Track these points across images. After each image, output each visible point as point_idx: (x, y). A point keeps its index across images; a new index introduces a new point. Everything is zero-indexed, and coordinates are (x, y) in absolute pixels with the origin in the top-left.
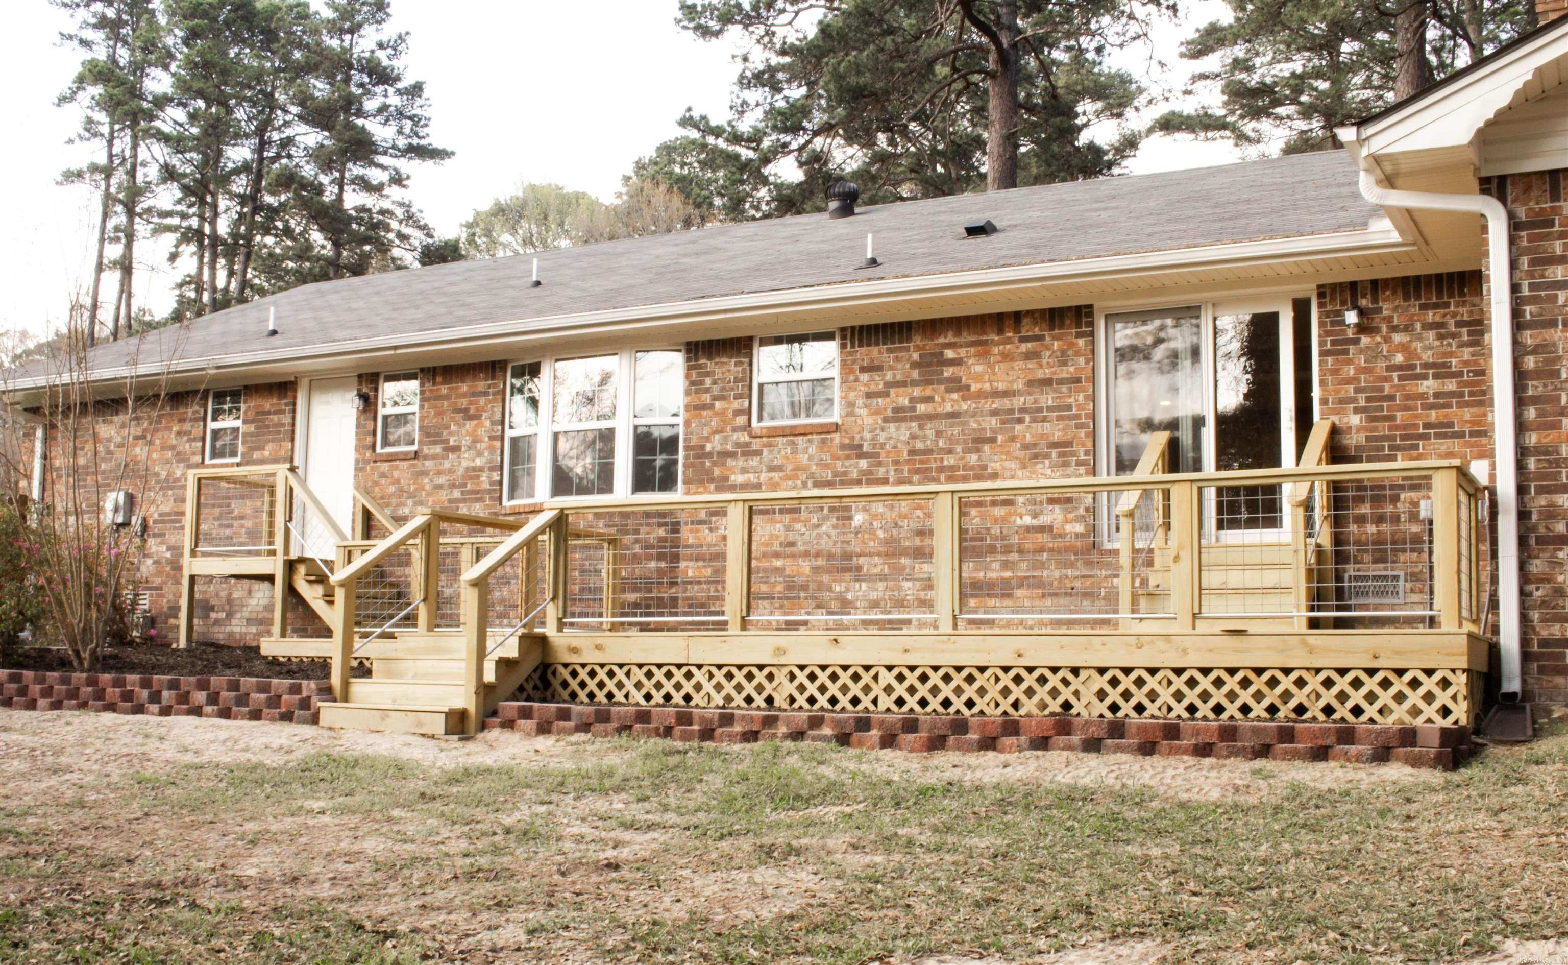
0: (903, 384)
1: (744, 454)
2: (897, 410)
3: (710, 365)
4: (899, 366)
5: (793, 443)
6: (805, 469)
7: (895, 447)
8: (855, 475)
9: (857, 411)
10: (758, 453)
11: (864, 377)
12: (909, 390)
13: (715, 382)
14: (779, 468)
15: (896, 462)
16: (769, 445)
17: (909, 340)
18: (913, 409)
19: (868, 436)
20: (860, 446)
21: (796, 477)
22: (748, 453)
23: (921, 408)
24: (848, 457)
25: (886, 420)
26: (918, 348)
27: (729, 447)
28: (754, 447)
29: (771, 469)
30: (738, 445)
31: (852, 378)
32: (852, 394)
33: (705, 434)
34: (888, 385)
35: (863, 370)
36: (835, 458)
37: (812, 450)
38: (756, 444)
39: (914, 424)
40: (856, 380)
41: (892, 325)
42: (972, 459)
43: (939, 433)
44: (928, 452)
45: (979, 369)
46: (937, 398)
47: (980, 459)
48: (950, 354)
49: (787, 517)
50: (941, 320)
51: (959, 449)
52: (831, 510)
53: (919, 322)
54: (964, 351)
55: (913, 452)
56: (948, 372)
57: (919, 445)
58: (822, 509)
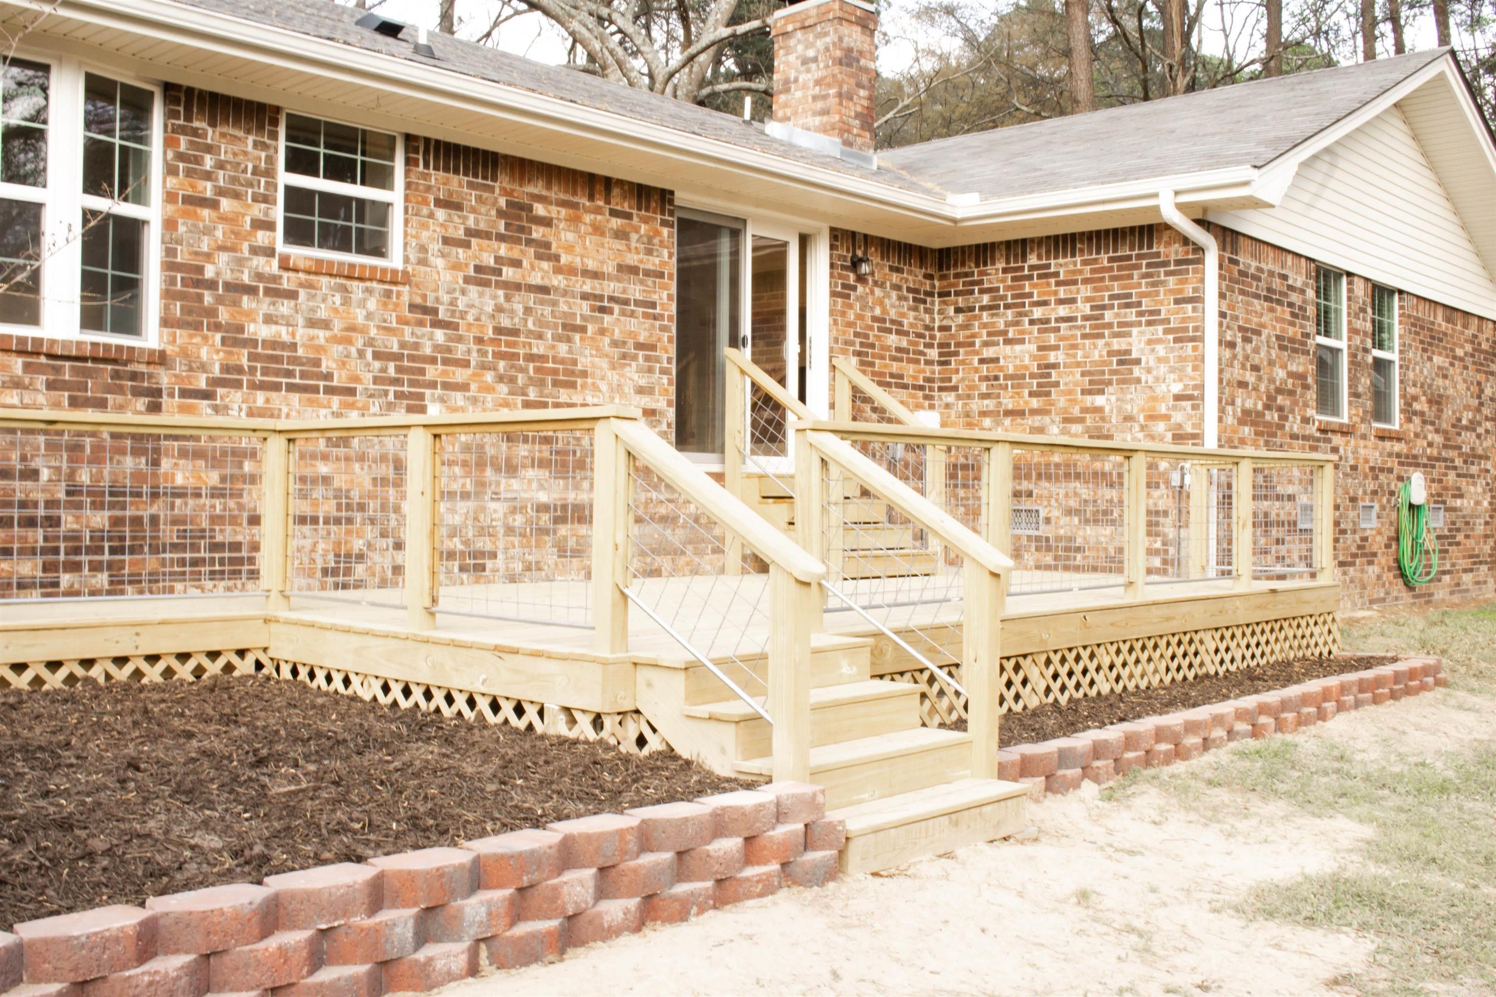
0: (487, 235)
1: (268, 292)
2: (478, 269)
3: (211, 135)
4: (483, 210)
5: (345, 289)
6: (363, 331)
7: (478, 319)
8: (428, 351)
9: (432, 259)
10: (292, 295)
11: (441, 214)
12: (494, 244)
13: (221, 165)
14: (325, 325)
15: (479, 340)
16: (310, 286)
17: (494, 179)
18: (499, 272)
19: (446, 298)
20: (435, 311)
21: (349, 341)
22: (276, 293)
23: (508, 273)
24: (421, 323)
25: (467, 280)
26: (505, 192)
27: (246, 278)
28: (285, 285)
29: (312, 323)
30: (260, 276)
31: (425, 211)
32: (425, 234)
33: (205, 248)
34: (469, 232)
35: (439, 203)
36: (402, 321)
37: (372, 304)
38: (288, 281)
39: (501, 293)
40: (431, 215)
41: (476, 151)
42: (563, 349)
43: (528, 310)
44: (515, 332)
45: (569, 236)
46: (525, 263)
47: (570, 351)
48: (540, 209)
49: (336, 400)
50: (531, 162)
51: (549, 334)
52: (399, 396)
53: (506, 157)
54: (554, 211)
55: (498, 330)
56: (538, 233)
57: (505, 322)
58: (386, 393)
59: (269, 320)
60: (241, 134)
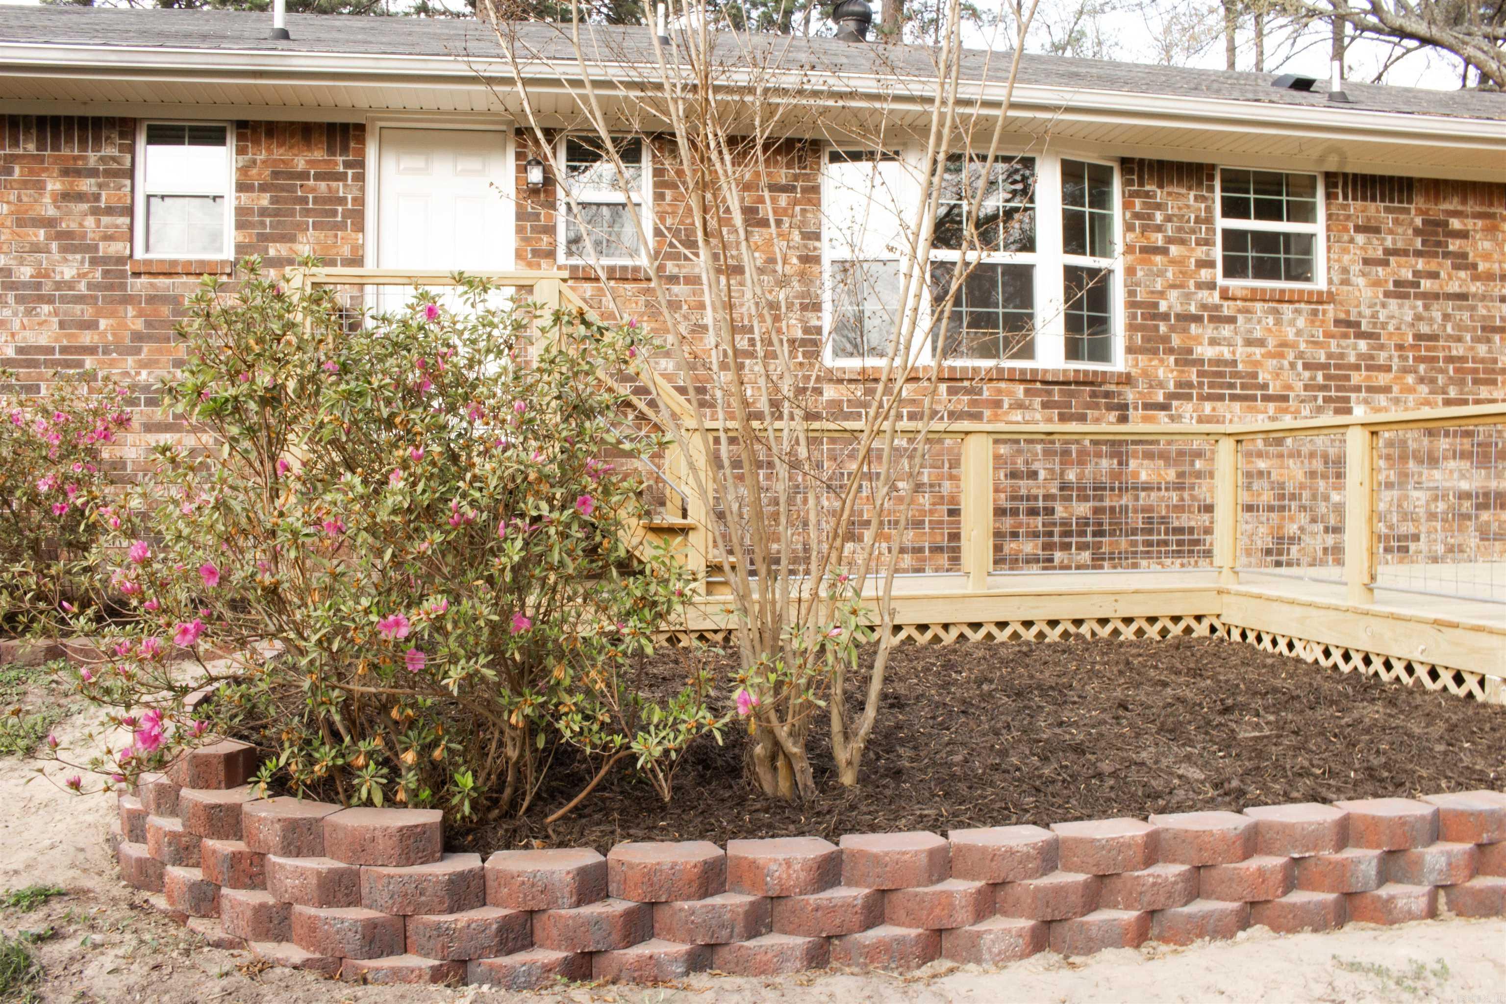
0: (1405, 253)
1: (1212, 319)
2: (1397, 283)
3: (1160, 195)
4: (1400, 230)
5: (1276, 312)
6: (1294, 345)
7: (1398, 329)
8: (1352, 359)
9: (1354, 279)
10: (1232, 320)
11: (1360, 238)
12: (1412, 260)
13: (1168, 219)
14: (1261, 343)
15: (1400, 347)
16: (1247, 311)
17: (1410, 201)
18: (1418, 285)
19: (1367, 312)
20: (1358, 324)
21: (1282, 356)
22: (1218, 319)
23: (1426, 285)
24: (1345, 336)
25: (1387, 294)
26: (1419, 212)
27: (1193, 309)
28: (1226, 312)
29: (1249, 343)
30: (1204, 307)
31: (1346, 238)
32: (1346, 258)
33: (1159, 287)
34: (1388, 252)
35: (1358, 229)
36: (1327, 335)
37: (1301, 322)
38: (1228, 309)
39: (1420, 303)
40: (1352, 241)
41: (1391, 179)
42: (1482, 350)
43: (1446, 317)
44: (1434, 337)
45: (1487, 245)
46: (1443, 274)
47: (1490, 351)
48: (1456, 224)
49: (1271, 406)
50: (1446, 182)
51: (1468, 338)
52: (1326, 400)
53: (1421, 180)
54: (1470, 223)
55: (1418, 337)
56: (1454, 245)
57: (1424, 329)
58: (1315, 398)
59: (1213, 342)
60: (1183, 191)
